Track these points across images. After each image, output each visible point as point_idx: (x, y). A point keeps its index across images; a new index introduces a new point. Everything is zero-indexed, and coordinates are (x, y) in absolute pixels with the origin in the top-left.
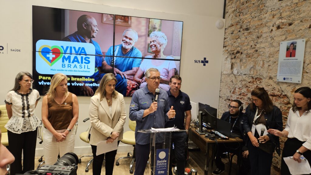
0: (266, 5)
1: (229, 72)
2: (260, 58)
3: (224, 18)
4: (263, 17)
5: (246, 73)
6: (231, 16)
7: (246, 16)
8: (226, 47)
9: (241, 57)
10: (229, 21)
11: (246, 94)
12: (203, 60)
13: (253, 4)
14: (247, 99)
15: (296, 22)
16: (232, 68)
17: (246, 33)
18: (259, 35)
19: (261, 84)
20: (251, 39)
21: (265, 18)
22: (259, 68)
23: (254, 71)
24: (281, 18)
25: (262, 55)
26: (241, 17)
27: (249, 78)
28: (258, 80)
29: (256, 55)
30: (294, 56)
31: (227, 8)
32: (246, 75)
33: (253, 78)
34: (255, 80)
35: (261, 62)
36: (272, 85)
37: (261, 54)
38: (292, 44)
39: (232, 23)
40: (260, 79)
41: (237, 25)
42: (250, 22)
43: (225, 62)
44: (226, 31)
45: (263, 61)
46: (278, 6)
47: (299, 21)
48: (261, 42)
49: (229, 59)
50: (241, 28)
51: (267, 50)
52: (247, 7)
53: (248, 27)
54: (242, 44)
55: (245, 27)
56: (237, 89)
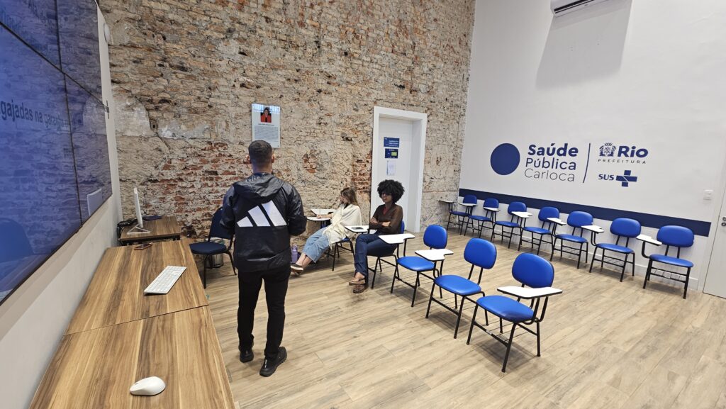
0: (219, 49)
1: (146, 130)
2: (219, 118)
4: (215, 62)
5: (196, 136)
7: (175, 46)
8: (118, 83)
9: (174, 110)
11: (198, 166)
13: (189, 33)
14: (202, 173)
15: (266, 88)
16: (154, 125)
17: (181, 74)
18: (212, 86)
19: (226, 151)
20: (194, 87)
21: (219, 65)
22: (221, 130)
23: (210, 134)
24: (244, 74)
25: (223, 114)
27: (203, 143)
28: (219, 146)
29: (210, 113)
30: (270, 122)
32: (196, 140)
33: (210, 143)
34: (215, 146)
35: (224, 124)
37: (220, 112)
38: (266, 109)
39: (135, 42)
40: (224, 144)
41: (151, 50)
42: (187, 59)
43: (127, 113)
44: (112, 51)
45: (226, 121)
46: (238, 59)
47: (268, 88)
48: (218, 96)
49: (141, 110)
50: (164, 60)
51: (230, 109)
52: (175, 31)
53: (185, 65)
55: (175, 63)
56: (173, 161)
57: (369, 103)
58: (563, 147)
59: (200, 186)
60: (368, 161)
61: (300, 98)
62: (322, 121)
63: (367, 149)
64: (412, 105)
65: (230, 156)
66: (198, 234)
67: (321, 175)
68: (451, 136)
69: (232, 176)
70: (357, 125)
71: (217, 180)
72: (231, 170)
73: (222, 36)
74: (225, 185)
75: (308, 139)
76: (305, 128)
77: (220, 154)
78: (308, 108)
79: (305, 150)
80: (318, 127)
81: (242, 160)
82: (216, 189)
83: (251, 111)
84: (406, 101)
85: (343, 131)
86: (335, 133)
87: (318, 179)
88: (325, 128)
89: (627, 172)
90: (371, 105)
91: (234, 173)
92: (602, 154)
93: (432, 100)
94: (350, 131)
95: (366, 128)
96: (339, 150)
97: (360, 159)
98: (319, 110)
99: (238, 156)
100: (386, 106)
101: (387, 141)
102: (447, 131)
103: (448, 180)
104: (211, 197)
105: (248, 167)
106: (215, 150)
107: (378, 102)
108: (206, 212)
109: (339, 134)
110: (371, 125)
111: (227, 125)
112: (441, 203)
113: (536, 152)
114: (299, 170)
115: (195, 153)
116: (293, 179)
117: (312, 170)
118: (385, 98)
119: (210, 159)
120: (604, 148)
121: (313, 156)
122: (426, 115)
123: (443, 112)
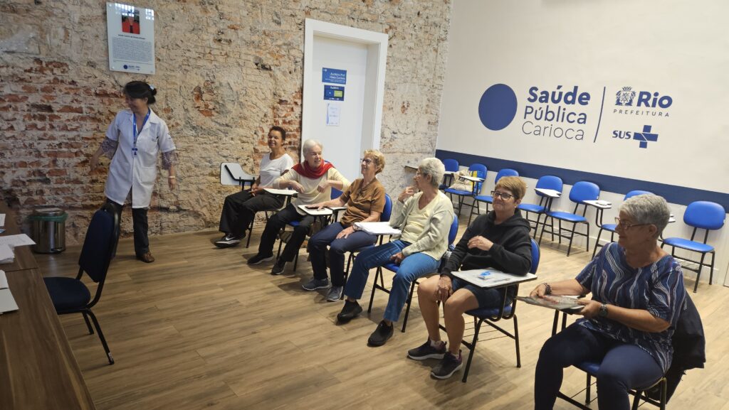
2: (53, 22)
5: (14, 49)
11: (20, 96)
14: (26, 108)
19: (66, 74)
22: (56, 42)
23: (39, 47)
25: (60, 16)
27: (27, 60)
28: (55, 67)
30: (139, 33)
32: (15, 54)
33: (38, 61)
34: (47, 65)
35: (61, 32)
36: (96, 77)
37: (55, 13)
40: (61, 64)
45: (64, 28)
57: (297, 12)
58: (572, 91)
59: (23, 128)
60: (296, 103)
62: (223, 37)
63: (295, 85)
64: (366, 20)
65: (73, 82)
66: (22, 203)
67: (223, 120)
68: (425, 71)
69: (77, 114)
70: (279, 46)
71: (51, 120)
72: (75, 105)
74: (65, 128)
75: (200, 63)
76: (196, 46)
77: (56, 79)
78: (200, 15)
79: (196, 80)
80: (215, 46)
81: (93, 91)
82: (50, 133)
83: (105, 14)
84: (357, 13)
85: (258, 55)
86: (243, 57)
87: (218, 126)
88: (227, 48)
89: (647, 128)
90: (301, 15)
91: (79, 110)
92: (618, 103)
93: (397, 14)
94: (268, 56)
95: (293, 52)
96: (251, 84)
97: (283, 99)
98: (217, 19)
99: (85, 83)
100: (324, 19)
101: (327, 74)
102: (419, 63)
103: (419, 136)
104: (43, 146)
105: (103, 103)
106: (48, 72)
107: (312, 12)
108: (34, 168)
109: (252, 59)
110: (301, 48)
111: (67, 34)
112: (408, 170)
113: (539, 97)
114: (186, 110)
115: (13, 75)
116: (177, 124)
117: (207, 112)
118: (322, 6)
119: (39, 87)
120: (622, 94)
121: (210, 91)
122: (386, 37)
123: (414, 33)
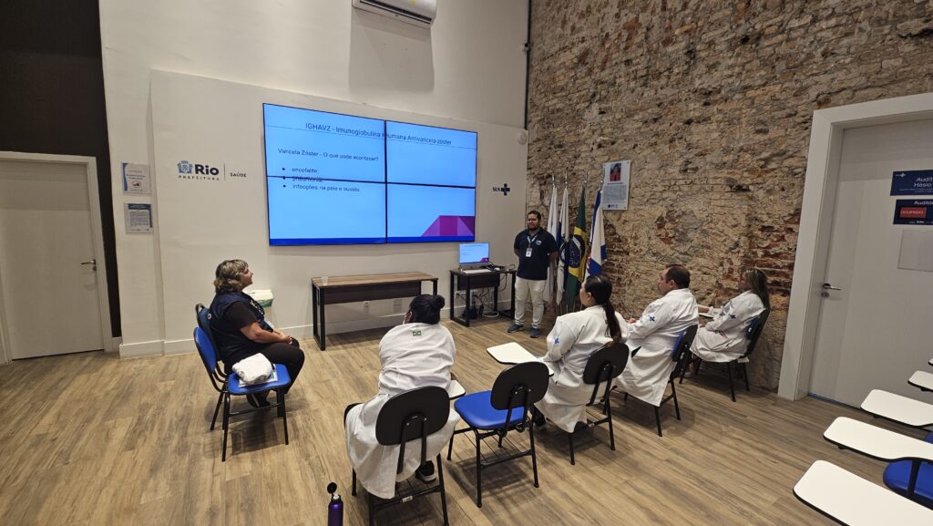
0: (585, 117)
1: (538, 202)
2: (579, 183)
3: (526, 128)
4: (581, 132)
6: (536, 127)
7: (558, 129)
8: (530, 169)
10: (534, 133)
12: (503, 187)
15: (620, 141)
16: (542, 197)
17: (559, 151)
18: (576, 154)
20: (566, 159)
21: (583, 133)
24: (602, 135)
26: (551, 130)
29: (573, 180)
30: (619, 180)
31: (531, 116)
37: (580, 178)
38: (617, 165)
39: (539, 137)
41: (545, 139)
42: (563, 137)
43: (531, 189)
44: (531, 147)
46: (598, 120)
47: (622, 140)
48: (580, 163)
49: (537, 187)
51: (587, 173)
52: (559, 117)
53: (562, 143)
54: (554, 165)
55: (557, 143)
57: (800, 108)
60: (790, 230)
61: (659, 141)
62: (690, 166)
63: (788, 205)
70: (767, 160)
73: (587, 104)
75: (665, 195)
78: (668, 152)
79: (660, 211)
80: (681, 176)
85: (729, 176)
86: (711, 182)
87: (677, 254)
88: (693, 176)
90: (806, 110)
94: (746, 174)
95: (787, 163)
96: (718, 209)
97: (766, 224)
98: (685, 151)
100: (863, 100)
101: (907, 180)
109: (723, 181)
110: (803, 154)
116: (641, 250)
117: (667, 240)
118: (859, 81)
121: (672, 220)
